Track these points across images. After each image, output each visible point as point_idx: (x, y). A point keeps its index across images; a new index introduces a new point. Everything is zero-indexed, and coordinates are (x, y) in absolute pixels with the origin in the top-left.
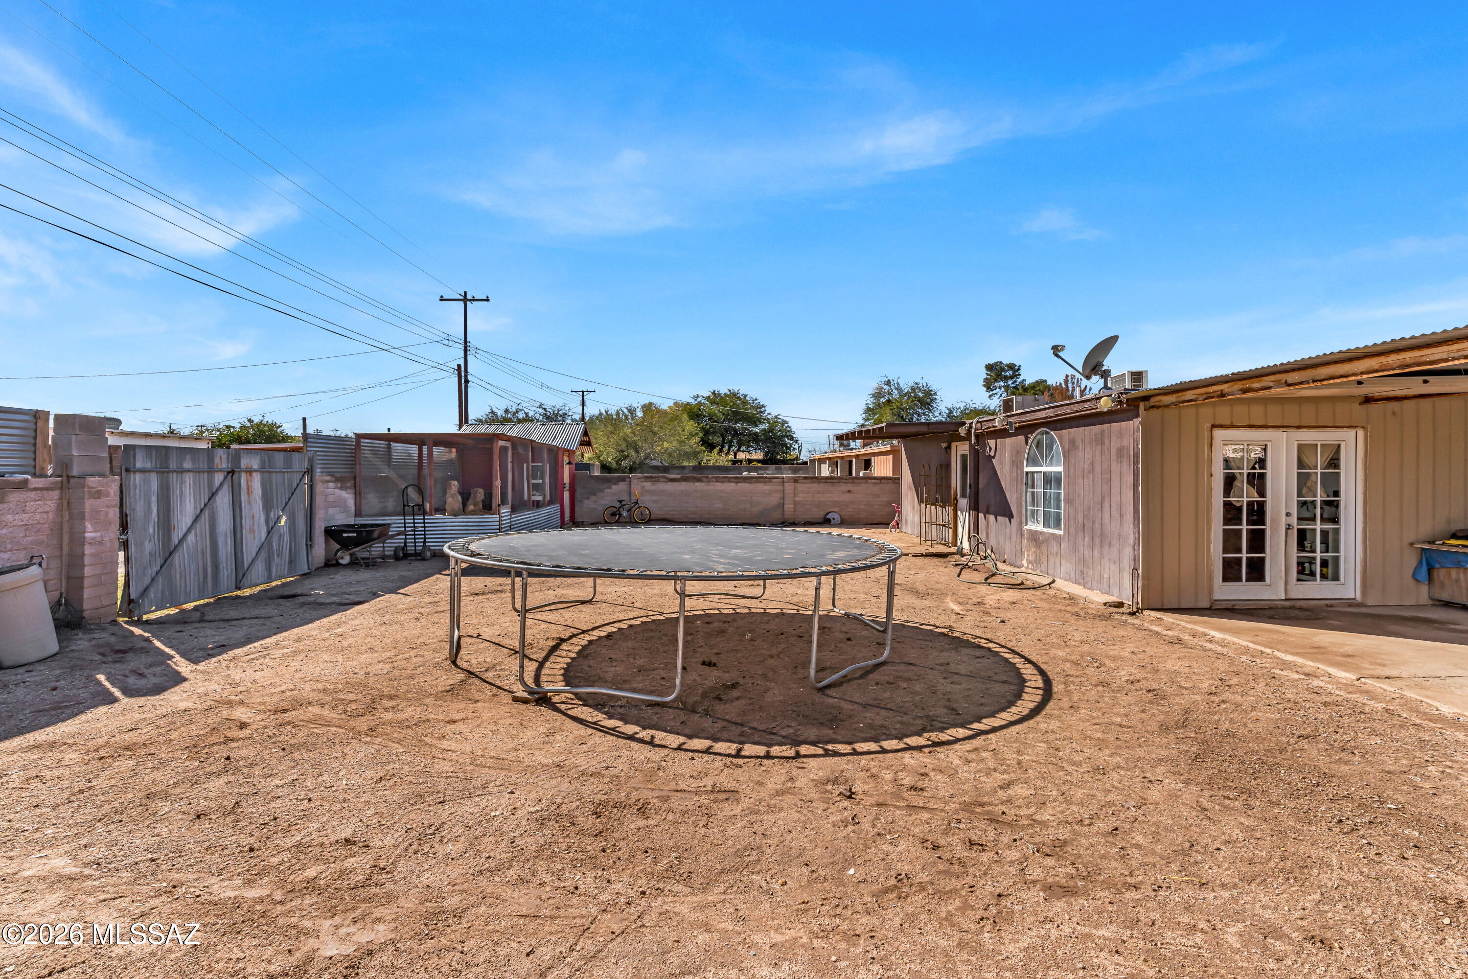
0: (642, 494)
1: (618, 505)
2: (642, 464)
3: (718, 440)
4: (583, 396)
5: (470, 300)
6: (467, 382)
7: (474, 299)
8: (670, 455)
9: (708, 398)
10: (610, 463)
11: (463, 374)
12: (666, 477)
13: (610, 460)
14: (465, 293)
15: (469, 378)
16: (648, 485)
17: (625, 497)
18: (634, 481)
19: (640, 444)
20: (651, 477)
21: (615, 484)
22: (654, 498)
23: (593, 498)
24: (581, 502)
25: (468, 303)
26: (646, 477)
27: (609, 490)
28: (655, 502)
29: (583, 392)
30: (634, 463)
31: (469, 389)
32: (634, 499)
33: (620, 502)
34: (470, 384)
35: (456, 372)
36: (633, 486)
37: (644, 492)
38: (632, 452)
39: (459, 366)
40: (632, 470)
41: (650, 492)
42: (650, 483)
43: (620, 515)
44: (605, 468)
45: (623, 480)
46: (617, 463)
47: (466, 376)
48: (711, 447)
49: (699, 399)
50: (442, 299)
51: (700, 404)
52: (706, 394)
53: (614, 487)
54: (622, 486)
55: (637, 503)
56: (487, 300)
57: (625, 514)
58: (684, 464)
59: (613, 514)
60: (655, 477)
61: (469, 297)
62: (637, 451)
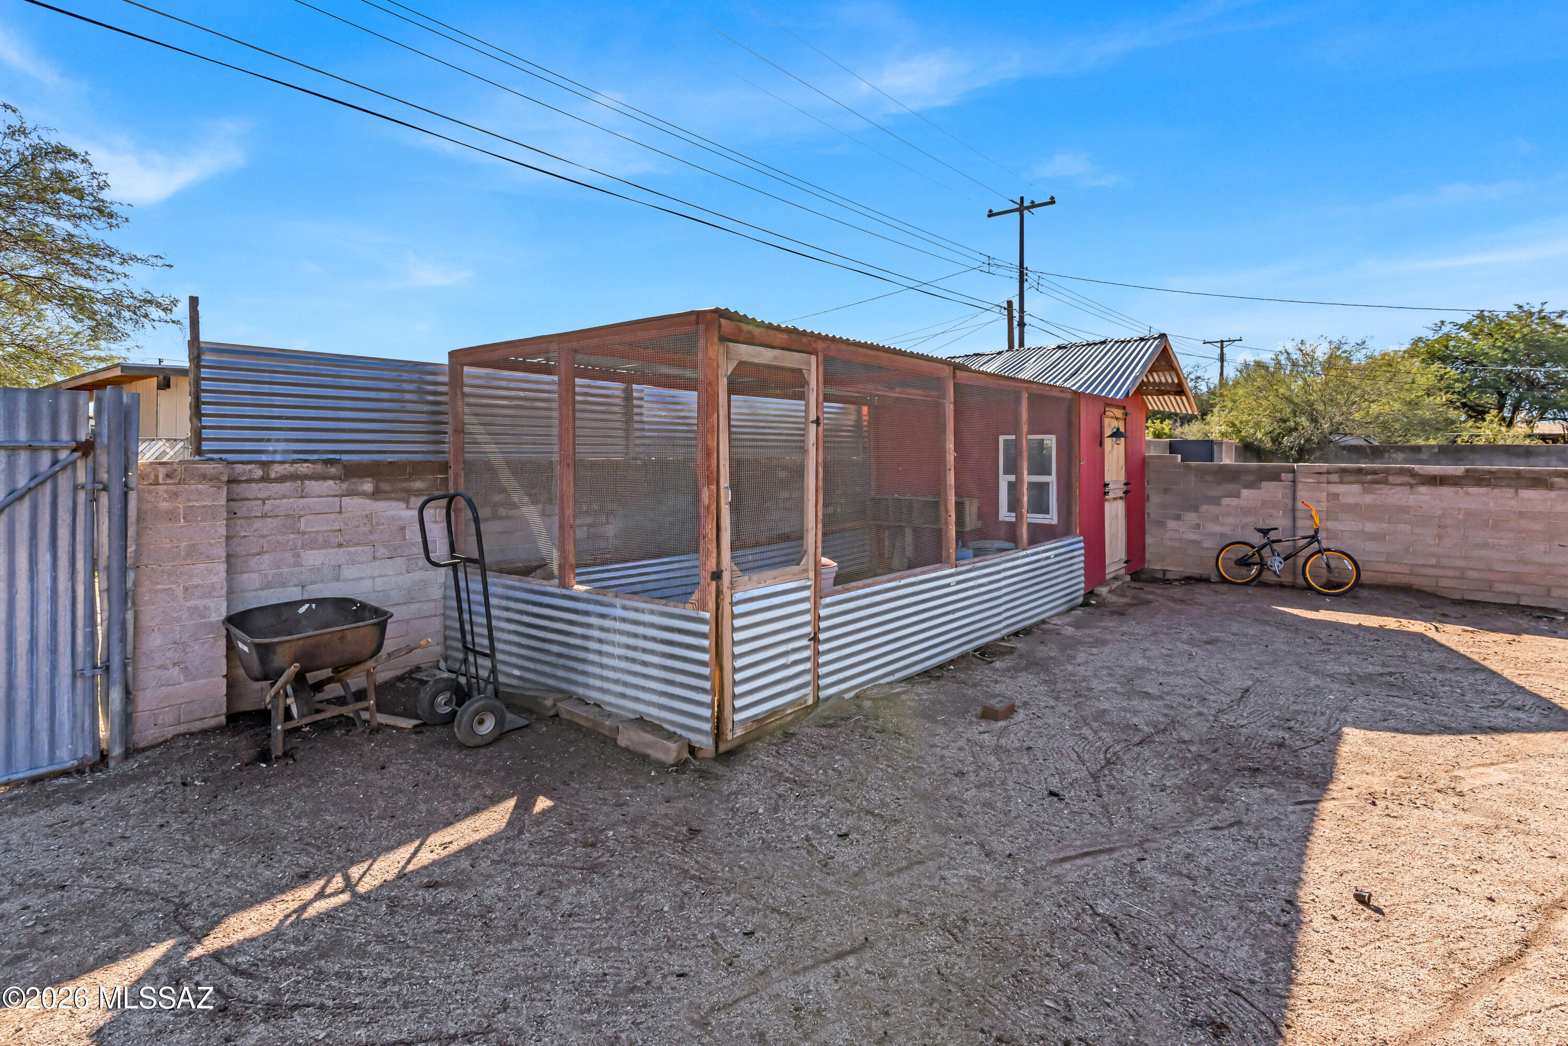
0: (1330, 515)
1: (1257, 539)
2: (1324, 442)
3: (1490, 399)
4: (1222, 348)
5: (1028, 208)
6: (1022, 324)
7: (1034, 205)
8: (1384, 426)
9: (1466, 327)
10: (1261, 441)
11: (1016, 314)
12: (1412, 473)
13: (1259, 435)
14: (1022, 199)
15: (1027, 319)
16: (1350, 492)
17: (1280, 521)
18: (1305, 482)
19: (1320, 407)
20: (1360, 471)
21: (1249, 486)
22: (1370, 527)
23: (1191, 517)
24: (1161, 524)
25: (1026, 212)
26: (1344, 471)
27: (1233, 502)
28: (1372, 537)
29: (1222, 342)
30: (1308, 440)
31: (1026, 336)
32: (1304, 528)
33: (1265, 532)
34: (1026, 328)
35: (1006, 312)
36: (1302, 494)
37: (1336, 508)
38: (1304, 421)
39: (1010, 303)
40: (1303, 453)
41: (1353, 509)
42: (1356, 488)
43: (1262, 565)
44: (1249, 449)
45: (1275, 476)
46: (1274, 441)
47: (1021, 318)
48: (1477, 413)
49: (1445, 329)
50: (991, 214)
51: (1448, 337)
52: (1463, 319)
53: (1245, 493)
54: (1273, 491)
55: (1314, 538)
56: (1052, 201)
57: (1276, 564)
58: (1420, 442)
59: (1244, 562)
60: (1375, 472)
61: (1027, 203)
62: (1314, 420)
